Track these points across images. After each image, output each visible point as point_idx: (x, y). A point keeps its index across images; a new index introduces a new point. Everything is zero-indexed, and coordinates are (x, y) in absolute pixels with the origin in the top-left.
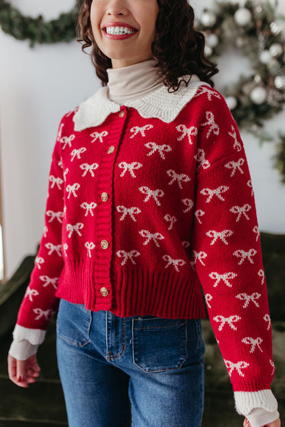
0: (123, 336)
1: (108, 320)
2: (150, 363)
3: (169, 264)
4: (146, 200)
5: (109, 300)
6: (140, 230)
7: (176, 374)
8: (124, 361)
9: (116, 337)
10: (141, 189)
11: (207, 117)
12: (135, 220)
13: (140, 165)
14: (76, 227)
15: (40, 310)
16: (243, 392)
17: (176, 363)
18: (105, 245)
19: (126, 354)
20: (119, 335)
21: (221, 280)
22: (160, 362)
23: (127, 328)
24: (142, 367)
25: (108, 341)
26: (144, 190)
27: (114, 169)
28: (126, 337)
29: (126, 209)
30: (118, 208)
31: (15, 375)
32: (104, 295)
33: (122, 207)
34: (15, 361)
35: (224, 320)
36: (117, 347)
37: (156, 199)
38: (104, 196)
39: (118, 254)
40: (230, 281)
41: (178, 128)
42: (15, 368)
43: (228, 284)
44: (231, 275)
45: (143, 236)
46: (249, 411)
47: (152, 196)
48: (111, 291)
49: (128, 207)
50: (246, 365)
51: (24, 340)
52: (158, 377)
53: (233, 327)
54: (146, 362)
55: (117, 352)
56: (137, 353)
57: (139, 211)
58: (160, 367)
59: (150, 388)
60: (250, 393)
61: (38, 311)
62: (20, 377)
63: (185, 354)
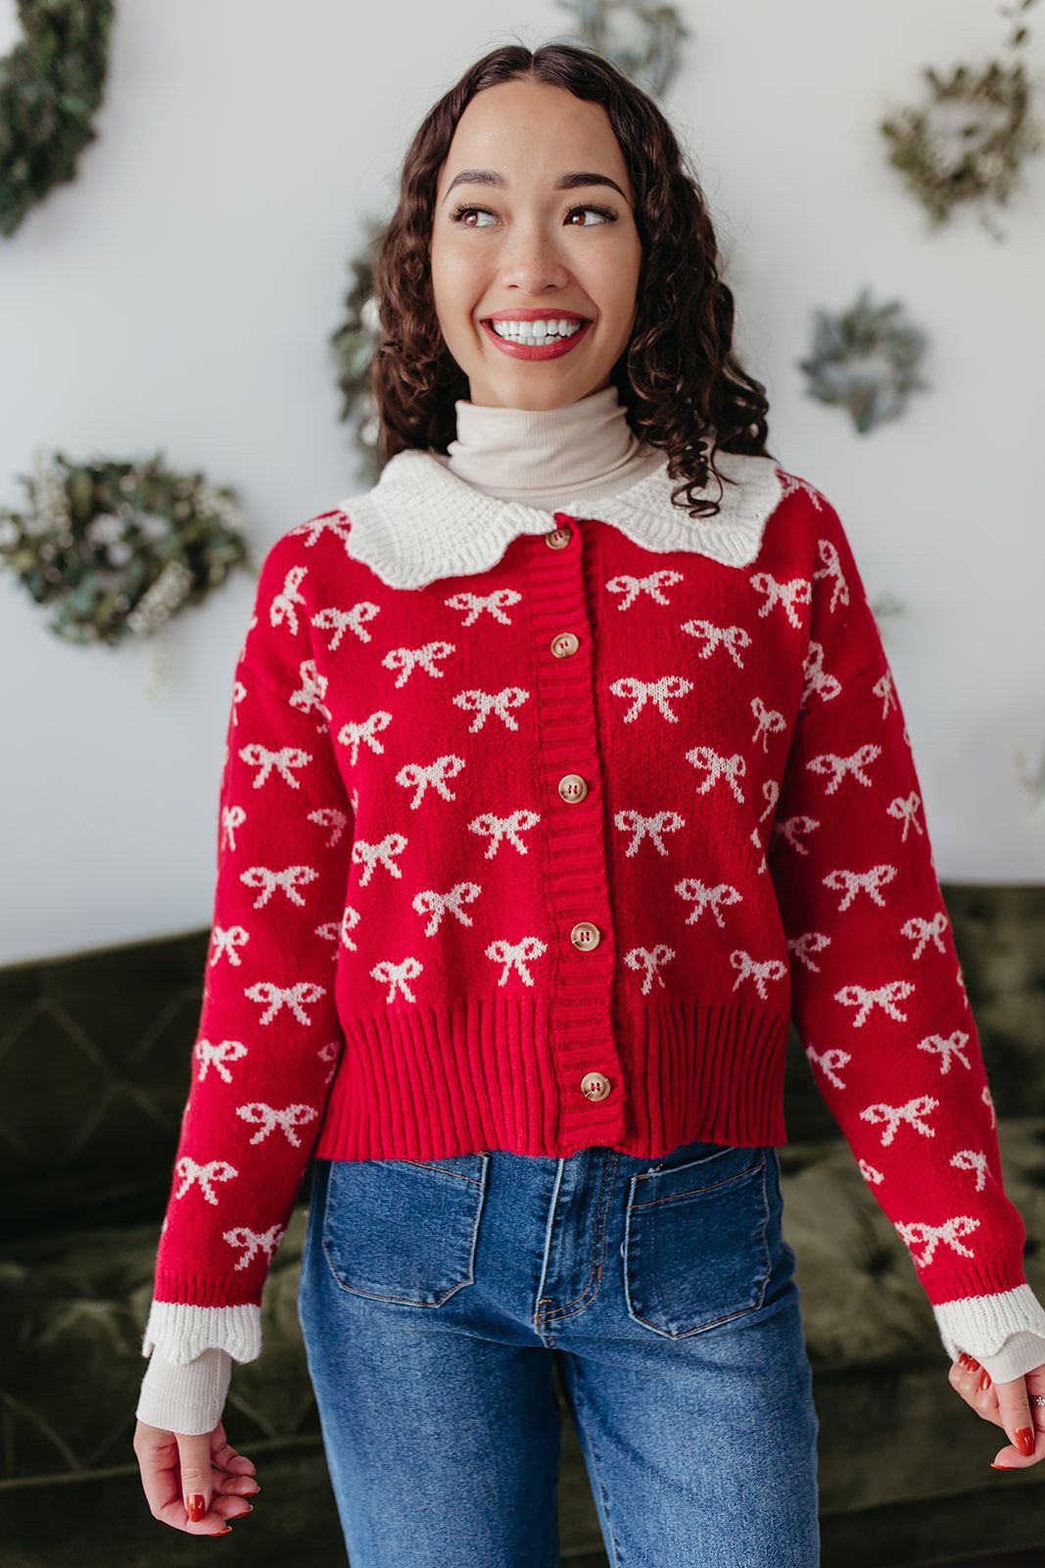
0: (598, 1238)
1: (562, 1193)
2: (677, 1308)
3: (741, 977)
4: (705, 788)
5: (617, 1109)
6: (679, 881)
7: (751, 1328)
8: (595, 1320)
9: (577, 1247)
10: (692, 756)
11: (823, 556)
12: (663, 852)
13: (686, 687)
14: (453, 899)
15: (246, 1232)
16: (974, 1301)
17: (746, 1293)
18: (586, 938)
19: (603, 1296)
20: (587, 1238)
21: (876, 1004)
22: (703, 1299)
23: (613, 1212)
24: (656, 1326)
25: (550, 1264)
26: (700, 757)
27: (595, 702)
28: (607, 1239)
29: (640, 820)
30: (619, 820)
31: (177, 1496)
32: (595, 1096)
33: (633, 814)
34: (170, 1446)
35: (893, 1115)
36: (575, 1279)
37: (734, 784)
38: (570, 785)
39: (630, 960)
40: (900, 1005)
41: (755, 581)
42: (173, 1472)
43: (897, 1015)
44: (899, 990)
45: (686, 896)
46: (1000, 1346)
47: (723, 775)
48: (621, 1080)
49: (648, 812)
50: (971, 1225)
51: (208, 1354)
52: (701, 1349)
53: (923, 1128)
54: (666, 1306)
55: (575, 1292)
56: (636, 1285)
57: (678, 822)
58: (708, 1316)
59: (678, 1387)
60: (992, 1298)
61: (241, 1238)
62: (199, 1498)
63: (764, 1263)
